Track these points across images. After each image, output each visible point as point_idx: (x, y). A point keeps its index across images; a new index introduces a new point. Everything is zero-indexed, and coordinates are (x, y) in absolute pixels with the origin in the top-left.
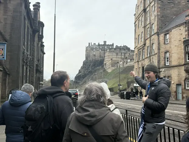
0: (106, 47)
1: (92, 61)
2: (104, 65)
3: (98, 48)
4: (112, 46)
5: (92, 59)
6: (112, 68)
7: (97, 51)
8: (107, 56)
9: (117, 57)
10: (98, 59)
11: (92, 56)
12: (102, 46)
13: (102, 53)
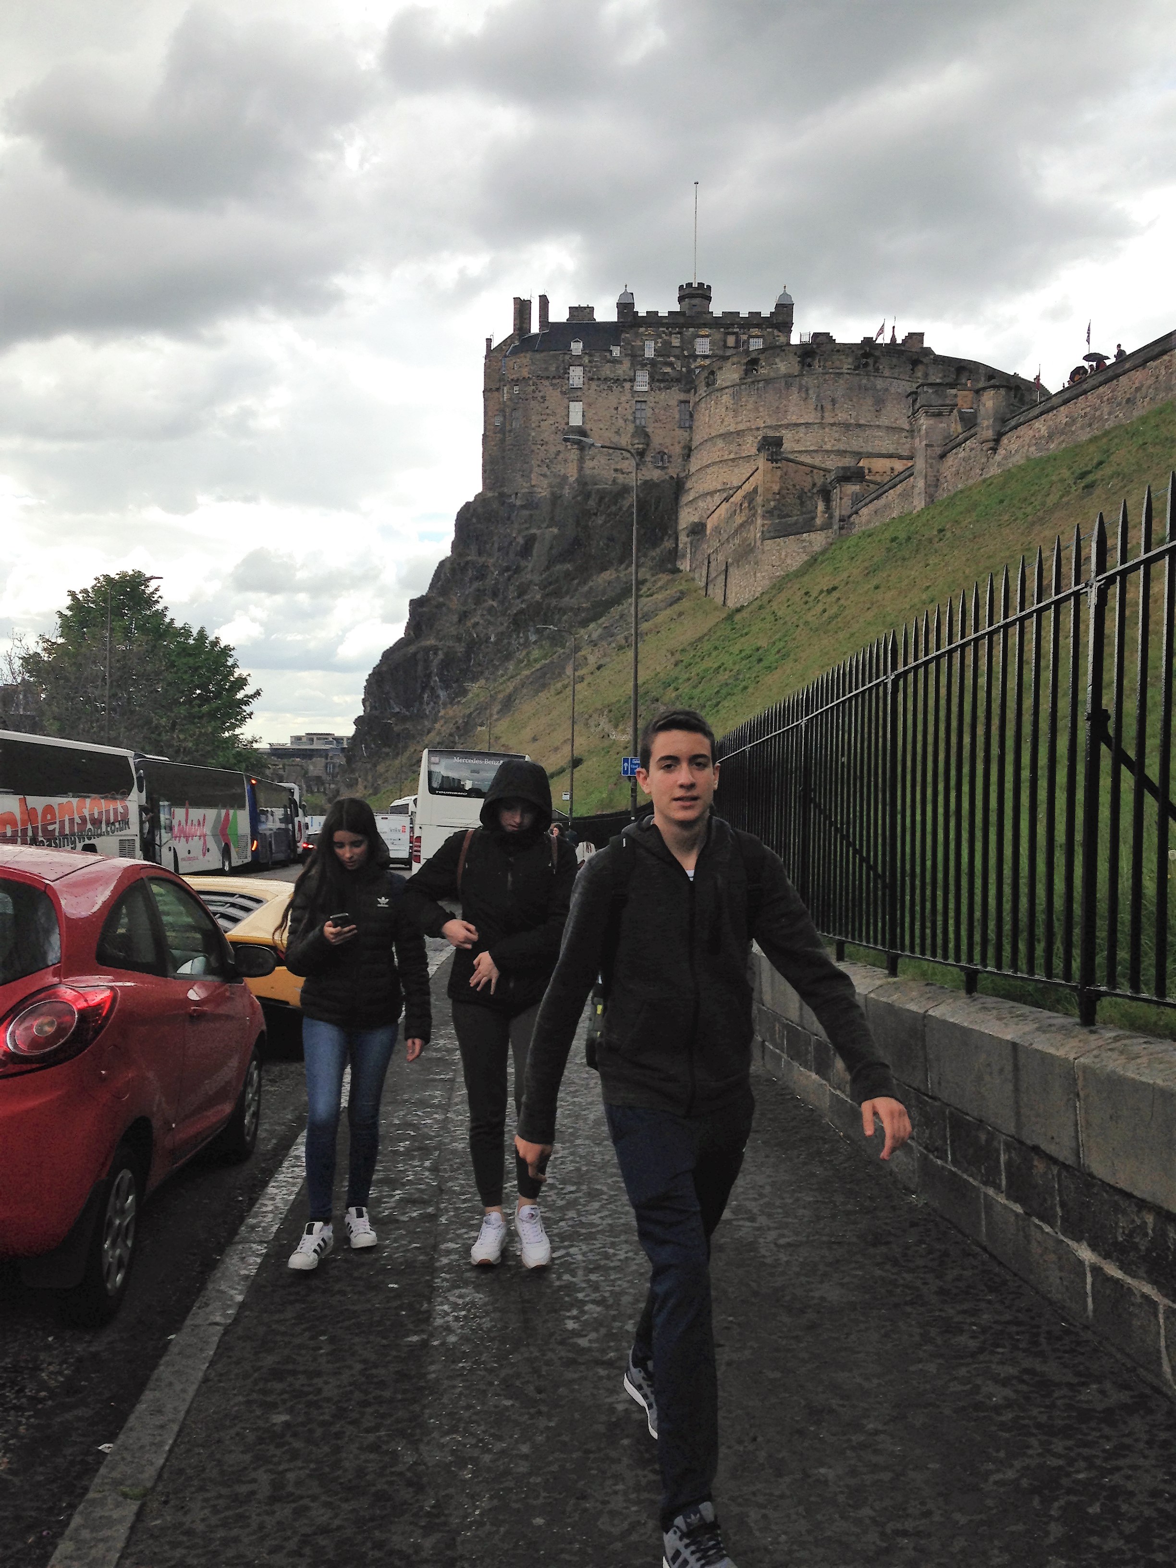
0: (703, 346)
1: (555, 498)
2: (683, 539)
3: (615, 361)
4: (776, 332)
5: (550, 486)
6: (779, 551)
7: (604, 395)
8: (721, 435)
9: (828, 447)
10: (620, 476)
11: (553, 450)
12: (664, 332)
13: (657, 411)
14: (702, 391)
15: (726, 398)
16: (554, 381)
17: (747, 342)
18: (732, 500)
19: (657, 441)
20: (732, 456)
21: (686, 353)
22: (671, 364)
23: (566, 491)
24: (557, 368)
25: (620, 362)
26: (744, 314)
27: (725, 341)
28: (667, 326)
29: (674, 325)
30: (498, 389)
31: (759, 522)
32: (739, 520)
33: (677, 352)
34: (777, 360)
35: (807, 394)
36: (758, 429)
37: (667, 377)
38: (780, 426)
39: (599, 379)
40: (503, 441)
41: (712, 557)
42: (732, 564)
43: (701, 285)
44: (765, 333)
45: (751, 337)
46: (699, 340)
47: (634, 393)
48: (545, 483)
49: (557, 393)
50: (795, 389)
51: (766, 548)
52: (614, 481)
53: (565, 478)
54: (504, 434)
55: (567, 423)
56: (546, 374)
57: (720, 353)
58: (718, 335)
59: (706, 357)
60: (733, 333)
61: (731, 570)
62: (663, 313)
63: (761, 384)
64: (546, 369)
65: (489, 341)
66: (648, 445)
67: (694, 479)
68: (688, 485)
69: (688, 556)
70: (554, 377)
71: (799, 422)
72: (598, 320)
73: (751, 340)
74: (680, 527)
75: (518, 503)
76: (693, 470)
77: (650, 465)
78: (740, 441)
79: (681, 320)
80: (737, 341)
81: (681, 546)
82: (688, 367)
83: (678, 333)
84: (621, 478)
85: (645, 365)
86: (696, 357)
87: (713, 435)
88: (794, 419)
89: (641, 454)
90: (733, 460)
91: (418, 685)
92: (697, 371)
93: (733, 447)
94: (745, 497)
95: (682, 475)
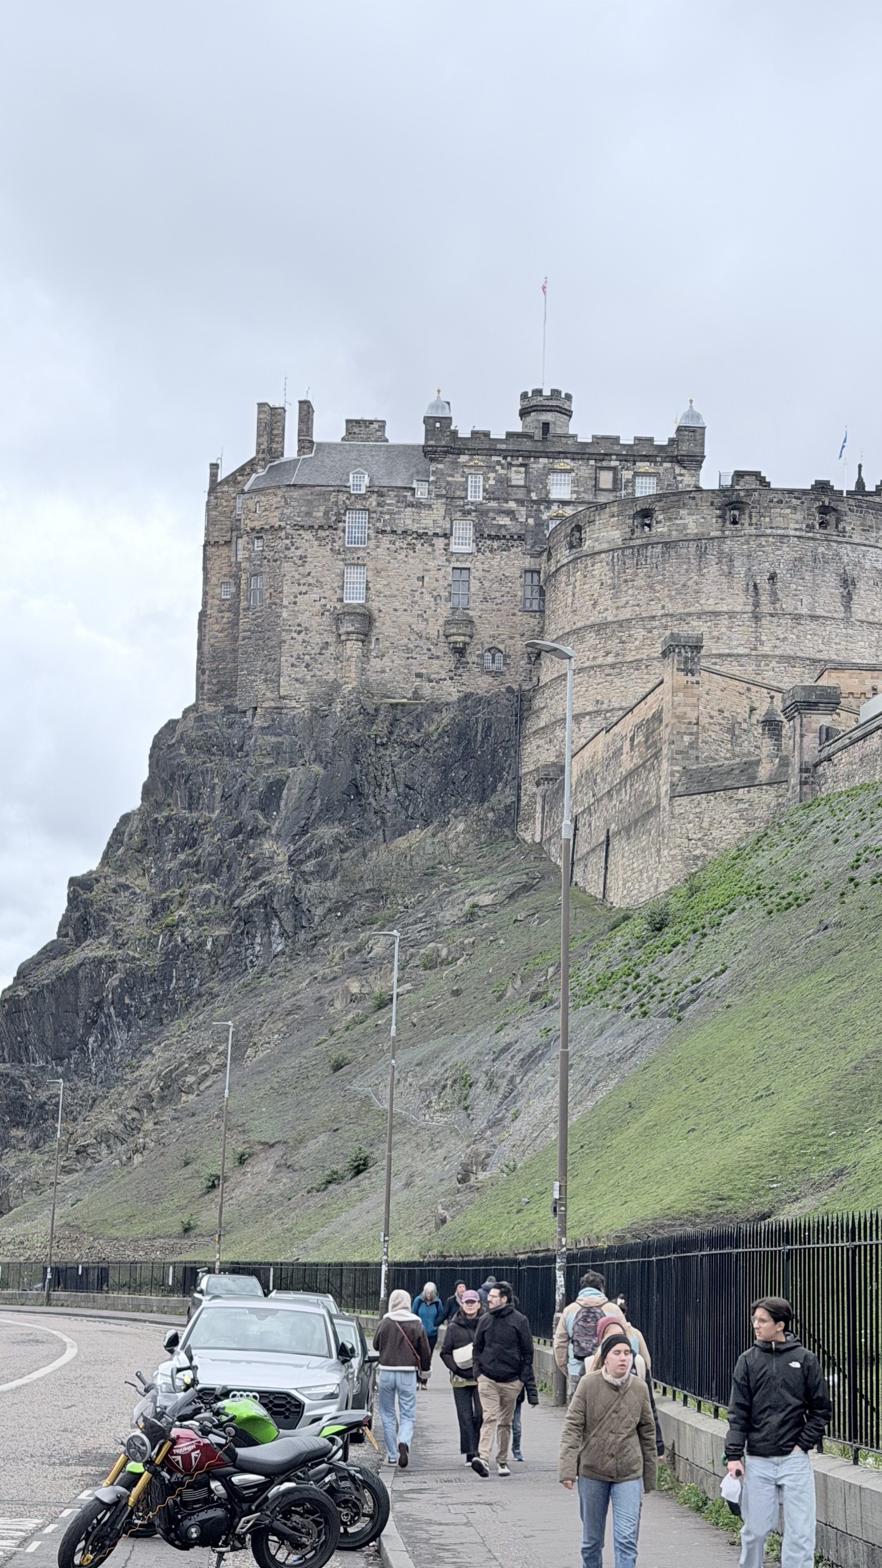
0: (561, 487)
3: (418, 505)
4: (678, 470)
5: (312, 698)
6: (699, 815)
7: (401, 556)
8: (592, 626)
9: (766, 649)
10: (427, 685)
11: (317, 639)
12: (498, 463)
13: (487, 584)
14: (563, 555)
15: (600, 569)
16: (321, 533)
17: (632, 482)
18: (616, 729)
19: (485, 633)
20: (610, 659)
21: (534, 496)
22: (510, 513)
23: (337, 707)
24: (326, 513)
25: (430, 507)
26: (627, 439)
27: (596, 479)
28: (504, 453)
29: (515, 454)
30: (228, 543)
31: (665, 765)
32: (628, 762)
33: (521, 494)
34: (682, 512)
35: (731, 567)
36: (653, 618)
37: (504, 532)
38: (689, 614)
39: (393, 532)
40: (235, 624)
41: (581, 822)
42: (619, 833)
43: (556, 393)
44: (661, 470)
45: (636, 474)
46: (553, 478)
47: (449, 554)
48: (303, 692)
49: (326, 551)
50: (712, 559)
51: (677, 811)
52: (416, 695)
53: (335, 687)
54: (237, 614)
55: (341, 600)
56: (308, 522)
57: (589, 497)
58: (585, 470)
59: (564, 503)
60: (609, 468)
61: (615, 843)
62: (498, 433)
63: (658, 549)
64: (309, 514)
65: (214, 467)
66: (471, 637)
67: (548, 693)
68: (538, 703)
69: (538, 815)
70: (321, 527)
71: (719, 608)
72: (392, 441)
73: (638, 480)
74: (524, 770)
75: (258, 723)
76: (545, 679)
77: (476, 670)
78: (624, 636)
79: (527, 445)
80: (615, 480)
81: (525, 800)
82: (537, 518)
83: (521, 465)
84: (427, 690)
85: (469, 512)
86: (549, 503)
87: (579, 625)
88: (710, 605)
89: (460, 651)
90: (613, 666)
91: (80, 1022)
92: (552, 525)
93: (613, 645)
94: (639, 727)
95: (526, 687)
